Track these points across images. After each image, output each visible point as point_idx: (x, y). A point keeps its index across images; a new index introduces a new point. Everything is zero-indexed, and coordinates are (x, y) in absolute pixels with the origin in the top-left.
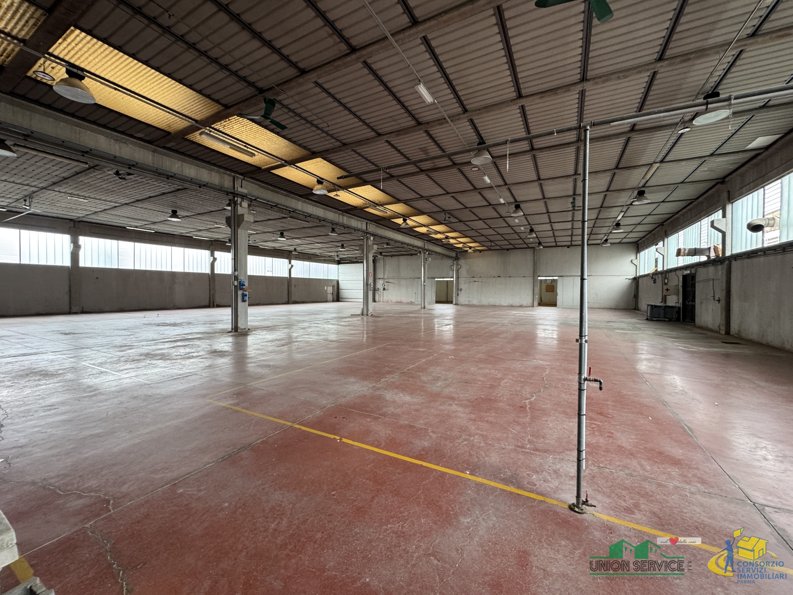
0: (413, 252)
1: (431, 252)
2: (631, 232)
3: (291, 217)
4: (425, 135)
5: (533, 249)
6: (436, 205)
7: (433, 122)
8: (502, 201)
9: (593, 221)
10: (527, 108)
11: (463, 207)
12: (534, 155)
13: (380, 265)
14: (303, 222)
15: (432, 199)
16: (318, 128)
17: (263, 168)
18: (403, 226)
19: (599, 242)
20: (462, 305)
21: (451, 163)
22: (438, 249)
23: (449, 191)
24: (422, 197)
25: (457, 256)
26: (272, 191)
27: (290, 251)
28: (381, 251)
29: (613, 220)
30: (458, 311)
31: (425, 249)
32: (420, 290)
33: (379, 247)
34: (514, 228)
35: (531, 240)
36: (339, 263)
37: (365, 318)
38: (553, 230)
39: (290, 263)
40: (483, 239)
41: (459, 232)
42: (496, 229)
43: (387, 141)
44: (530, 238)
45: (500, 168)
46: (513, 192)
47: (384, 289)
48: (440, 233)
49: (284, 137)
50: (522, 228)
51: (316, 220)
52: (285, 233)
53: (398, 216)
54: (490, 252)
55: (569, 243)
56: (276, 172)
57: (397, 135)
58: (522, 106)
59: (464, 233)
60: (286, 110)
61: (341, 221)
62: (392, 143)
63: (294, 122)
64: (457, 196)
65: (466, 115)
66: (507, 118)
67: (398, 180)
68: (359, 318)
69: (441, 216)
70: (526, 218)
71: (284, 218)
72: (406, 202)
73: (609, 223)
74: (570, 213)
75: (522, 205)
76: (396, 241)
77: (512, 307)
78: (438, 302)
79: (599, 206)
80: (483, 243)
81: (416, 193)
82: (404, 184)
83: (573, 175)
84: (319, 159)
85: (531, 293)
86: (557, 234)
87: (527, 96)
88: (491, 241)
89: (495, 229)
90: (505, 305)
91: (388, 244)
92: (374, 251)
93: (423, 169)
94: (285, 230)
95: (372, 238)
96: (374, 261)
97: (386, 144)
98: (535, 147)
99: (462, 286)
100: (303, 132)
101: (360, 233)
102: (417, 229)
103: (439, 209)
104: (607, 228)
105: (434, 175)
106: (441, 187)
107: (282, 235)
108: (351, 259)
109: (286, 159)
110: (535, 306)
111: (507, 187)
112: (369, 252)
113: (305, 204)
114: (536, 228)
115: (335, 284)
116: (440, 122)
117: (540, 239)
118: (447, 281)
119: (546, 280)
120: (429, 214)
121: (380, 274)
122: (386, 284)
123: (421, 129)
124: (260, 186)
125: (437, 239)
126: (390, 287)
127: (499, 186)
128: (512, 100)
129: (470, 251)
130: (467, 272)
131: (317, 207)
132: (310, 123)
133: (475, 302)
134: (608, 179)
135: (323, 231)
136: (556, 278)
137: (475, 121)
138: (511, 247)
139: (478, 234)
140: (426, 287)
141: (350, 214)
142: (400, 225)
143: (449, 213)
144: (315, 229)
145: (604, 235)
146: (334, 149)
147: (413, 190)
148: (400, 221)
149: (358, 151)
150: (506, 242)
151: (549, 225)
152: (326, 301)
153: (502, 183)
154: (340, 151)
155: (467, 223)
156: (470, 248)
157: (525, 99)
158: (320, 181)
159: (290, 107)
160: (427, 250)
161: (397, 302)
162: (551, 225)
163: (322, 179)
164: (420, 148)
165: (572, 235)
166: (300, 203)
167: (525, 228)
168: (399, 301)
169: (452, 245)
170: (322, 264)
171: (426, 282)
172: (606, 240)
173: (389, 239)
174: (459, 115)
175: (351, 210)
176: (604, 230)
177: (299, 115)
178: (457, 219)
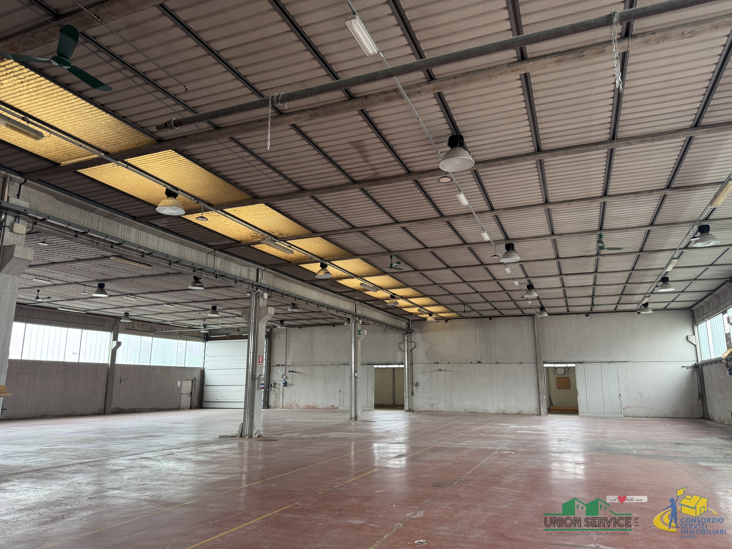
0: (337, 320)
1: (367, 321)
2: (683, 291)
3: (120, 257)
4: (360, 118)
5: (530, 318)
6: (376, 242)
7: (376, 95)
8: (486, 237)
9: (627, 274)
10: (533, 80)
11: (421, 246)
12: (540, 161)
13: (279, 342)
14: (142, 266)
15: (371, 232)
16: (169, 95)
17: (63, 163)
18: (321, 275)
19: (634, 307)
20: (419, 412)
21: (403, 171)
22: (378, 316)
23: (399, 219)
24: (354, 227)
25: (409, 327)
26: (80, 207)
27: (116, 317)
28: (282, 317)
29: (658, 272)
30: (413, 424)
31: (357, 316)
32: (348, 385)
33: (279, 311)
34: (502, 283)
35: (530, 302)
36: (207, 338)
37: (246, 442)
38: (563, 286)
39: (115, 338)
40: (451, 299)
41: (413, 287)
42: (473, 284)
43: (294, 126)
44: (528, 300)
45: (483, 181)
46: (503, 222)
47: (285, 384)
48: (381, 288)
49: (102, 107)
50: (516, 283)
51: (162, 263)
52: (107, 286)
53: (312, 259)
54: (462, 321)
55: (588, 309)
56: (88, 172)
57: (313, 117)
58: (525, 75)
59: (420, 289)
60: (107, 57)
61: (210, 264)
62: (303, 129)
63: (122, 80)
64: (413, 228)
65: (432, 85)
66: (500, 95)
67: (313, 197)
68: (235, 445)
69: (385, 261)
70: (522, 266)
71: (106, 257)
72: (325, 235)
73: (653, 277)
74: (593, 259)
75: (517, 246)
76: (308, 301)
77: (504, 415)
78: (379, 406)
79: (637, 249)
80: (453, 307)
81: (344, 220)
82: (324, 205)
83: (601, 197)
84: (170, 153)
85: (534, 391)
86: (569, 293)
87: (534, 59)
88: (464, 304)
89: (471, 284)
90: (493, 412)
91: (294, 306)
92: (268, 318)
93: (356, 179)
94: (107, 280)
95: (266, 295)
96: (269, 336)
97: (293, 132)
98: (544, 147)
99: (418, 378)
100: (139, 101)
101: (246, 286)
102: (344, 282)
103: (381, 250)
104: (648, 285)
105: (375, 190)
106: (386, 212)
107: (101, 288)
108: (229, 331)
109: (108, 150)
110: (542, 413)
111: (493, 213)
112: (260, 319)
113: (143, 234)
114: (536, 283)
115: (197, 375)
116: (387, 95)
117: (543, 302)
118: (394, 368)
119: (556, 368)
120: (365, 257)
121: (278, 358)
122: (289, 375)
123: (354, 107)
124: (58, 198)
125: (377, 299)
126: (296, 380)
127: (481, 212)
128: (509, 64)
129: (430, 319)
130: (427, 354)
131: (168, 239)
132: (153, 83)
133: (442, 406)
134: (654, 205)
135: (176, 282)
136: (574, 365)
137: (447, 98)
138: (496, 313)
139: (443, 292)
140: (358, 380)
141: (229, 253)
142: (315, 274)
143: (397, 256)
144: (163, 278)
145: (642, 296)
146: (197, 134)
147: (338, 215)
148: (315, 267)
149: (243, 141)
150: (488, 306)
151: (558, 279)
152: (178, 408)
153: (486, 208)
154: (210, 139)
155: (426, 273)
156: (431, 314)
157: (531, 63)
158: (171, 193)
159: (114, 50)
160: (360, 317)
161: (308, 408)
162: (562, 279)
163: (177, 189)
164: (351, 143)
165: (593, 296)
166: (134, 230)
167: (520, 284)
168: (311, 405)
169: (400, 308)
170: (176, 341)
171: (359, 371)
172: (646, 305)
173: (296, 298)
174: (419, 85)
175: (229, 246)
176: (644, 289)
177: (130, 67)
178: (411, 266)
